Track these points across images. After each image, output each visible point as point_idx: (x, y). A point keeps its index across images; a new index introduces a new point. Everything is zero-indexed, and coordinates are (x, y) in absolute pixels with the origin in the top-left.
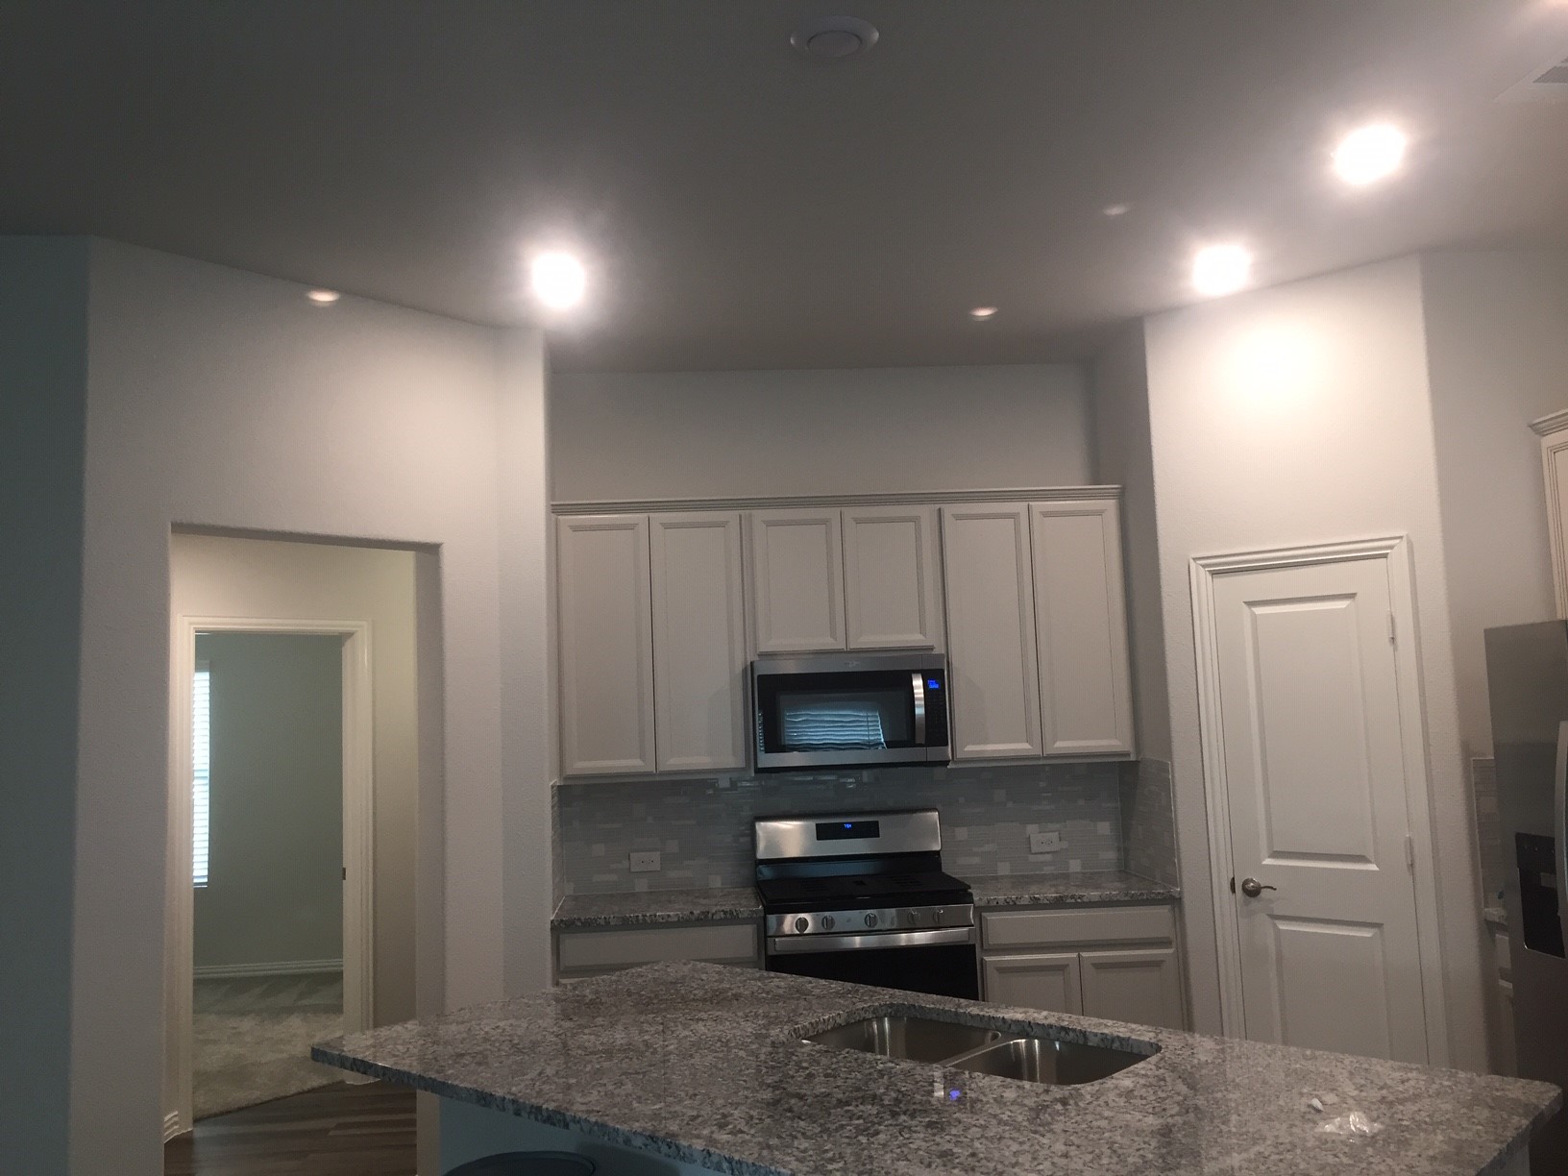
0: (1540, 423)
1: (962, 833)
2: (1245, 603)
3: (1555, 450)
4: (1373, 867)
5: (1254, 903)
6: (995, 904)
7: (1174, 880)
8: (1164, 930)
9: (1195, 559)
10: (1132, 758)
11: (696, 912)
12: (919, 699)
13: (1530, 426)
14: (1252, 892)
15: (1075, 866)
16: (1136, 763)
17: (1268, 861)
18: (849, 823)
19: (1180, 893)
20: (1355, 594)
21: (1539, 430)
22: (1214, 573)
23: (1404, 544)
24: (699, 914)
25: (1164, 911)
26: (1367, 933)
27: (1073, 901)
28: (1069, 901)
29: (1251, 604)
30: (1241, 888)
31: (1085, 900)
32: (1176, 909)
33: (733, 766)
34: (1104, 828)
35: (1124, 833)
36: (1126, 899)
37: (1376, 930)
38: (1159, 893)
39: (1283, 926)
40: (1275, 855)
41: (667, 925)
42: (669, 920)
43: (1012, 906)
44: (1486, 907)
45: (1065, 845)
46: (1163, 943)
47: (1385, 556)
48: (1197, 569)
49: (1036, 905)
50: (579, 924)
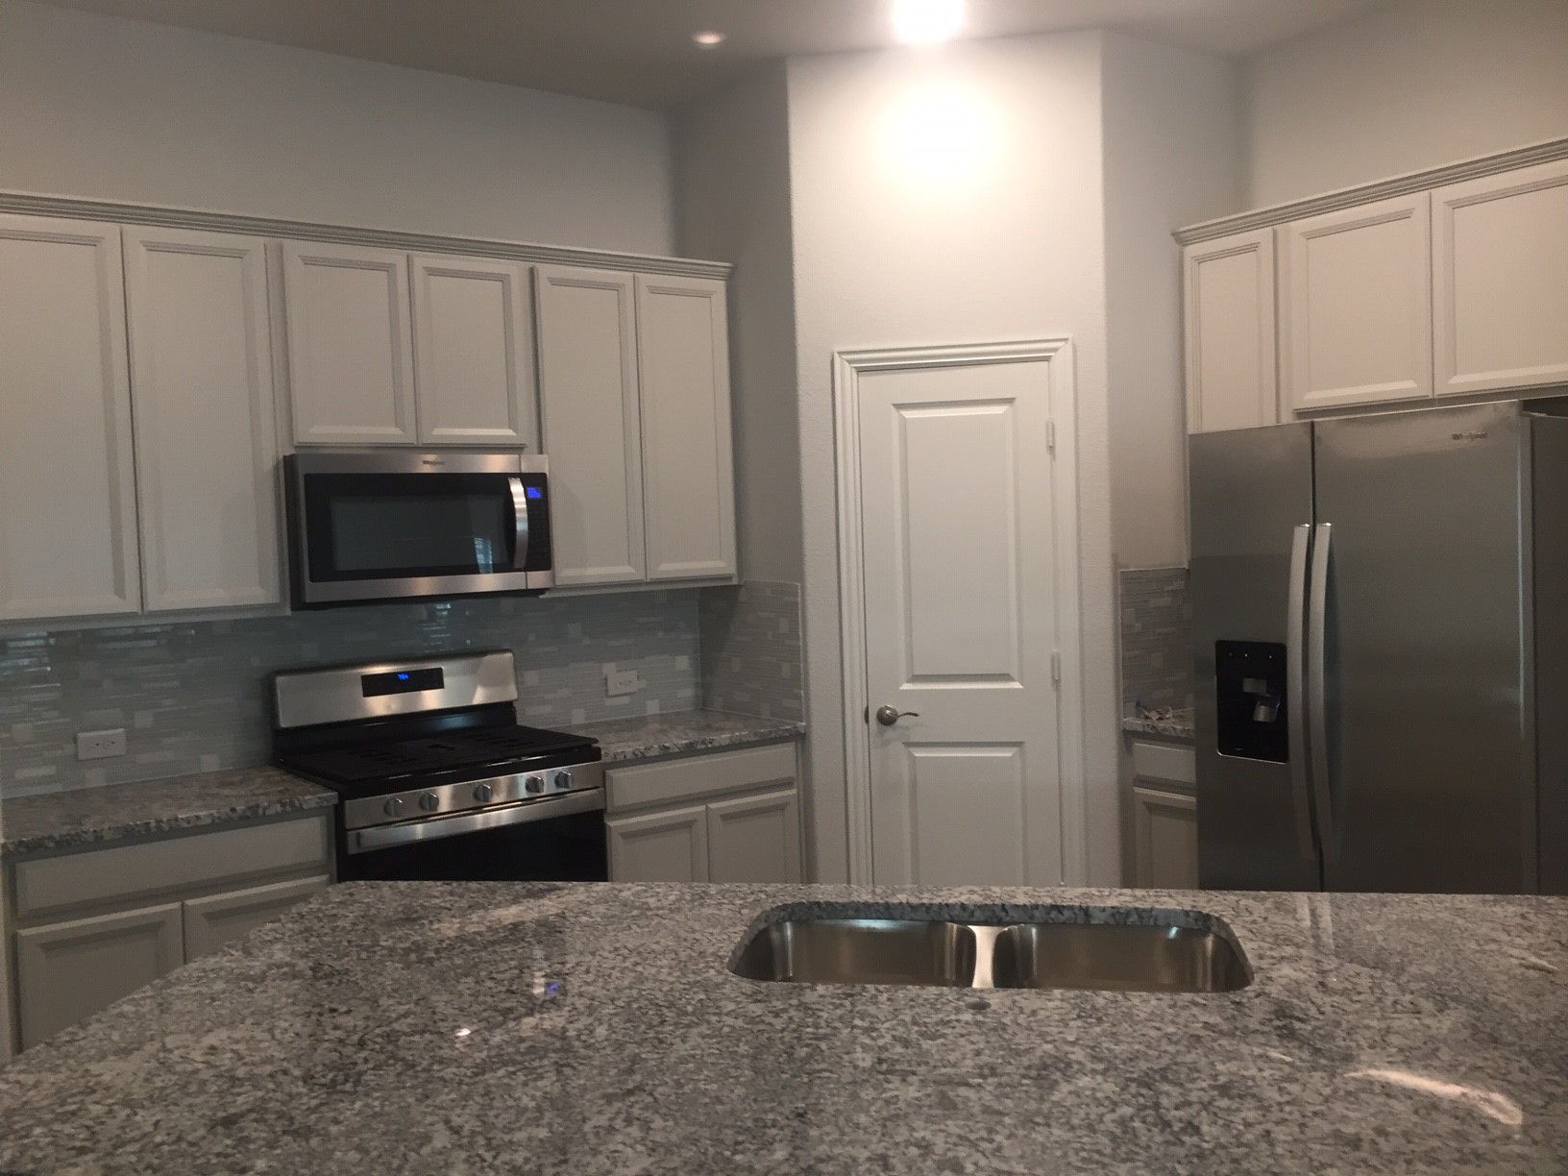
0: (1185, 232)
1: (531, 677)
2: (894, 405)
3: (1201, 260)
4: (1016, 685)
5: (890, 733)
6: (622, 757)
7: (801, 713)
8: (788, 770)
9: (840, 353)
10: (735, 582)
11: (240, 808)
12: (521, 510)
13: (1173, 235)
14: (887, 720)
15: (653, 708)
16: (737, 588)
17: (906, 686)
18: (404, 673)
19: (809, 726)
20: (1014, 399)
21: (1181, 239)
22: (860, 371)
23: (1069, 347)
24: (244, 811)
25: (788, 750)
26: (1006, 753)
27: (703, 746)
28: (699, 747)
29: (899, 406)
30: (875, 717)
31: (716, 744)
32: (800, 745)
33: (261, 601)
34: (683, 662)
35: (706, 667)
36: (755, 739)
37: (1016, 749)
38: (786, 730)
39: (919, 753)
40: (915, 678)
41: (196, 829)
42: (200, 823)
43: (641, 759)
44: (1125, 717)
45: (643, 684)
46: (786, 784)
47: (1047, 359)
48: (842, 365)
49: (666, 755)
50: (51, 845)
